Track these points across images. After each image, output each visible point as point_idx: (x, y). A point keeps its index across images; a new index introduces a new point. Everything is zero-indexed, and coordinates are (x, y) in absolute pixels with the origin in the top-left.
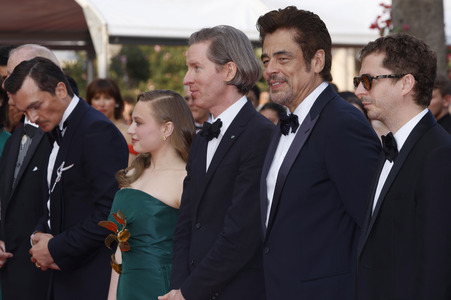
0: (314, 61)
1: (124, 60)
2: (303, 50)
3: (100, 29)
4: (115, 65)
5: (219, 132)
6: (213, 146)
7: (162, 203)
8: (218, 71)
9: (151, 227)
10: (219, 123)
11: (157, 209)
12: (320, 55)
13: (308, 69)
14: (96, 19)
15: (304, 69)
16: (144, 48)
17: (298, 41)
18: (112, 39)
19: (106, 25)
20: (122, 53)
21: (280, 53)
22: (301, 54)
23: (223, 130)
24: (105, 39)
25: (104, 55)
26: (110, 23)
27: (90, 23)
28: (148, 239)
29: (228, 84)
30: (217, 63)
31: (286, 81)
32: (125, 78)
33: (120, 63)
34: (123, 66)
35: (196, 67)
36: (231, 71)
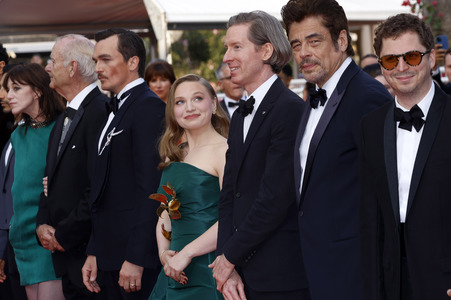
1: (186, 43)
3: (159, 18)
4: (175, 48)
5: (252, 108)
6: (248, 121)
7: (206, 174)
8: (257, 51)
9: (198, 196)
10: (252, 100)
11: (202, 179)
12: (344, 35)
14: (155, 8)
16: (203, 32)
17: (326, 25)
18: (171, 26)
19: (165, 13)
20: (183, 37)
21: (312, 36)
23: (256, 106)
24: (164, 25)
25: (166, 39)
26: (168, 11)
27: (150, 12)
28: (196, 207)
29: (265, 63)
32: (187, 60)
33: (182, 46)
34: (186, 49)
35: (236, 46)
36: (268, 52)
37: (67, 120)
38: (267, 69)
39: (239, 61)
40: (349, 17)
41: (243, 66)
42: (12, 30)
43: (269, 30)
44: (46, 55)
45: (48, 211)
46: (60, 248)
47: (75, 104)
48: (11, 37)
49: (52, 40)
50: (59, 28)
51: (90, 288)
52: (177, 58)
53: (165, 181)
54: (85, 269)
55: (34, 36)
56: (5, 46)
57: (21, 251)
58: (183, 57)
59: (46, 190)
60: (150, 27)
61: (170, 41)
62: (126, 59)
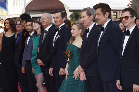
0: (106, 15)
1: (74, 15)
2: (103, 13)
3: (67, 9)
4: (71, 16)
5: (89, 31)
6: (88, 34)
7: (77, 47)
8: (89, 18)
9: (75, 52)
10: (89, 29)
12: (107, 13)
13: (104, 17)
14: (66, 6)
15: (103, 17)
16: (78, 12)
17: (101, 11)
18: (70, 11)
19: (69, 8)
20: (73, 13)
21: (98, 14)
22: (102, 14)
23: (90, 31)
24: (69, 10)
25: (69, 14)
27: (65, 7)
28: (75, 55)
29: (91, 20)
30: (89, 16)
31: (100, 20)
32: (74, 19)
33: (73, 16)
34: (74, 16)
35: (84, 17)
36: (92, 17)
37: (45, 33)
38: (92, 21)
39: (85, 21)
40: (112, 9)
41: (86, 22)
42: (31, 11)
43: (91, 12)
44: (40, 17)
45: (39, 56)
46: (44, 65)
47: (47, 29)
48: (31, 13)
49: (41, 14)
50: (42, 11)
51: (51, 75)
52: (72, 18)
53: (68, 49)
54: (50, 70)
55: (37, 13)
56: (30, 15)
57: (34, 66)
58: (73, 18)
59: (39, 51)
60: (65, 11)
61: (70, 14)
62: (63, 18)
